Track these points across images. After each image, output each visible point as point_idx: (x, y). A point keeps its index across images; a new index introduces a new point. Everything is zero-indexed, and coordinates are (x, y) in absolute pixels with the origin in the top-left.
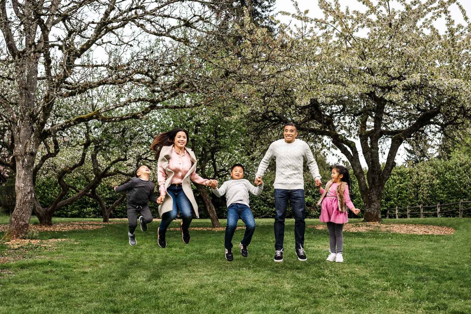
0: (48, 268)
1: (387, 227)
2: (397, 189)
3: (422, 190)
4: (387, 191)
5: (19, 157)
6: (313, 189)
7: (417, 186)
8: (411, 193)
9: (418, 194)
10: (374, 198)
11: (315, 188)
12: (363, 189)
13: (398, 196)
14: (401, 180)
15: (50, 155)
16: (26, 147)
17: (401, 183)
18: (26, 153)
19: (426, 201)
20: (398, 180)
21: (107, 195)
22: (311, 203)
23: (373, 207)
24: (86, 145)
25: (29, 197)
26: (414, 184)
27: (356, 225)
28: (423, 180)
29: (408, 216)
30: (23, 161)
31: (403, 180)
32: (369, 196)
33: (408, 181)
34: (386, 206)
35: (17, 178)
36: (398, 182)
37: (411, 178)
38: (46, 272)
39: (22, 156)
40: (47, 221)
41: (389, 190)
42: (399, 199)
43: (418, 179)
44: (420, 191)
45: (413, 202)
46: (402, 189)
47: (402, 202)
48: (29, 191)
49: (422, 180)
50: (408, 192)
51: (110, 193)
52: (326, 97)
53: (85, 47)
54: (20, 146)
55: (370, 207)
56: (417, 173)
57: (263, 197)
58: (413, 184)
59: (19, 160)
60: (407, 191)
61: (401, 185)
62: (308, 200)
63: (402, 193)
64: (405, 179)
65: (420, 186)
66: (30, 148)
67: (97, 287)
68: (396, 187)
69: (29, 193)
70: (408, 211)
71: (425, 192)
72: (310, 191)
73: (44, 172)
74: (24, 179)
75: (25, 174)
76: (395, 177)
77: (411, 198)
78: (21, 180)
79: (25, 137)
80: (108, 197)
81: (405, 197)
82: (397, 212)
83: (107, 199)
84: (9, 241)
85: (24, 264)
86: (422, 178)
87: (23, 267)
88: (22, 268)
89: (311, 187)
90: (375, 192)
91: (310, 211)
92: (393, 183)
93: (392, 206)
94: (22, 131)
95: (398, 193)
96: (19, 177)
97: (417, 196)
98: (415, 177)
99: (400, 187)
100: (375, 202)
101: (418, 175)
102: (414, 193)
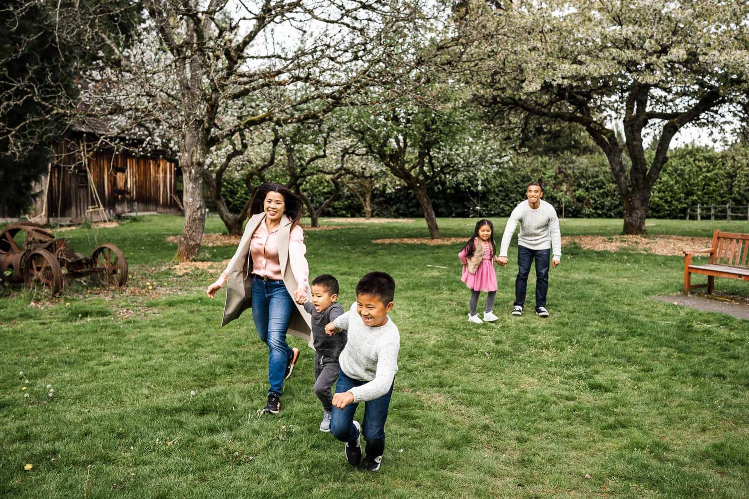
0: (194, 307)
1: (647, 243)
2: (702, 180)
3: (739, 181)
4: (688, 182)
5: (186, 168)
6: (586, 180)
7: (732, 176)
8: (722, 185)
9: (732, 186)
10: (637, 203)
11: (589, 178)
12: (624, 192)
13: (704, 189)
14: (709, 167)
15: (236, 153)
16: (192, 156)
17: (708, 171)
18: (192, 163)
19: (743, 196)
20: (705, 167)
21: (324, 188)
22: (584, 198)
23: (635, 215)
24: (275, 142)
25: (199, 214)
26: (728, 173)
27: (609, 239)
28: (740, 167)
29: (713, 217)
30: (190, 173)
31: (712, 167)
32: (631, 202)
33: (720, 169)
34: (686, 203)
35: (184, 192)
36: (704, 170)
37: (723, 164)
38: (192, 312)
39: (188, 166)
40: (237, 231)
41: (692, 181)
42: (706, 193)
43: (733, 166)
44: (736, 182)
45: (724, 197)
46: (711, 179)
47: (709, 197)
48: (198, 206)
49: (738, 168)
50: (718, 184)
51: (328, 186)
52: (563, 78)
53: (247, 39)
54: (186, 155)
55: (631, 215)
56: (733, 158)
57: (521, 190)
58: (726, 173)
59: (185, 171)
60: (716, 183)
61: (709, 175)
62: (580, 194)
63: (709, 185)
64: (715, 166)
65: (735, 176)
66: (197, 157)
67: (233, 333)
68: (701, 177)
69: (198, 209)
70: (713, 212)
71: (742, 184)
72: (582, 182)
73: (239, 168)
74: (193, 194)
75: (193, 187)
76: (700, 164)
77: (722, 192)
78: (189, 195)
79: (191, 145)
80: (325, 190)
81: (714, 190)
82: (699, 211)
83: (325, 193)
84: (178, 264)
85: (173, 301)
86: (739, 165)
87: (171, 304)
88: (170, 306)
89: (584, 177)
90: (638, 196)
91: (582, 208)
92: (697, 171)
93: (694, 203)
94: (188, 138)
95: (705, 185)
96: (187, 191)
97: (731, 189)
98: (730, 163)
99: (706, 176)
100: (638, 209)
101: (735, 160)
102: (727, 185)
